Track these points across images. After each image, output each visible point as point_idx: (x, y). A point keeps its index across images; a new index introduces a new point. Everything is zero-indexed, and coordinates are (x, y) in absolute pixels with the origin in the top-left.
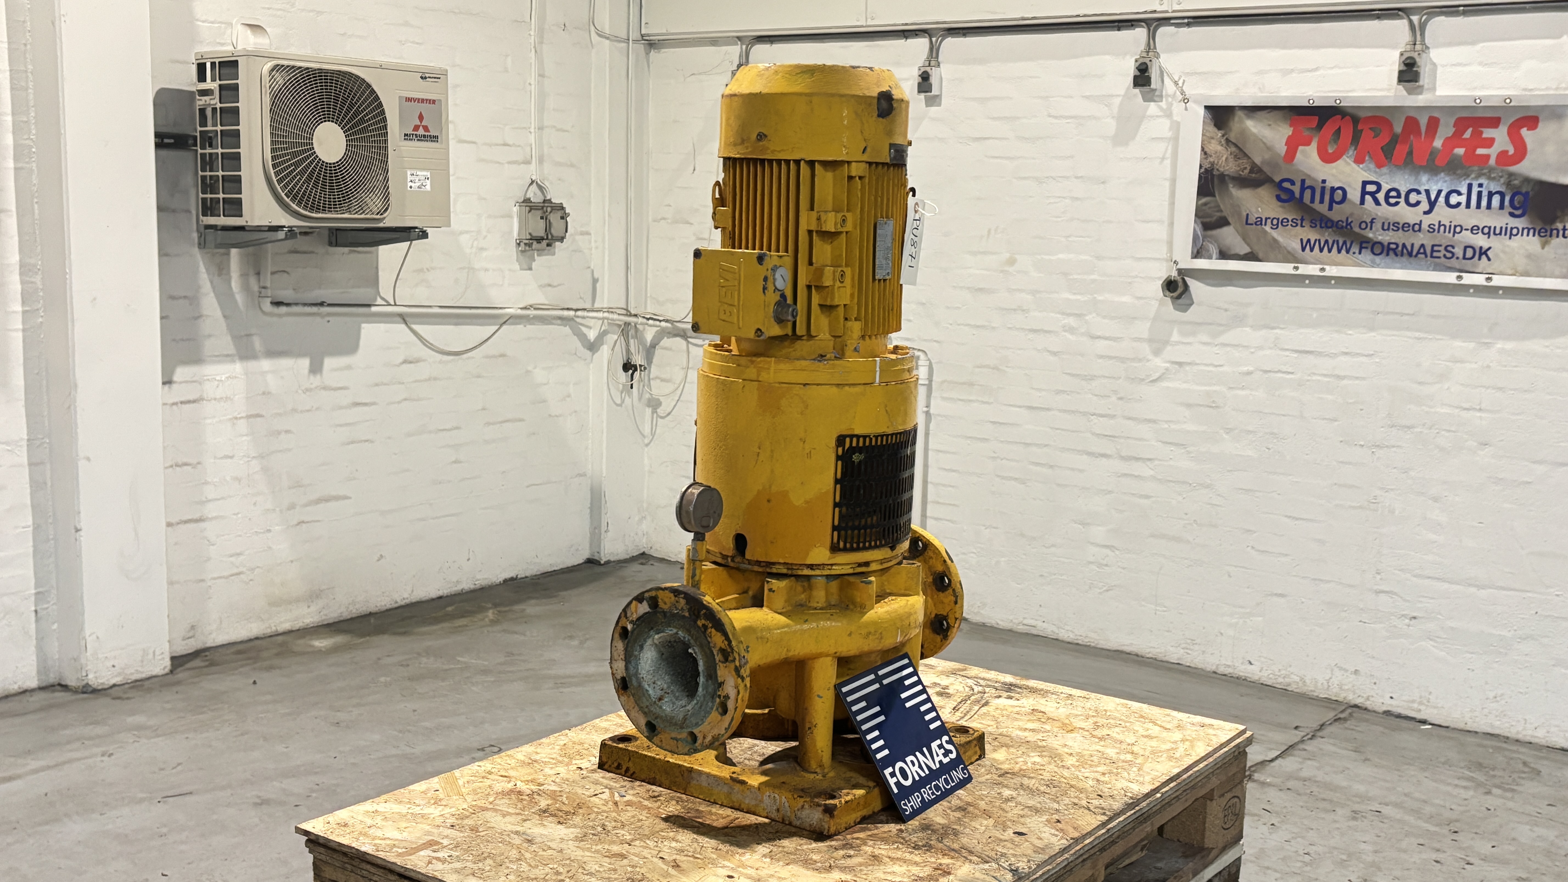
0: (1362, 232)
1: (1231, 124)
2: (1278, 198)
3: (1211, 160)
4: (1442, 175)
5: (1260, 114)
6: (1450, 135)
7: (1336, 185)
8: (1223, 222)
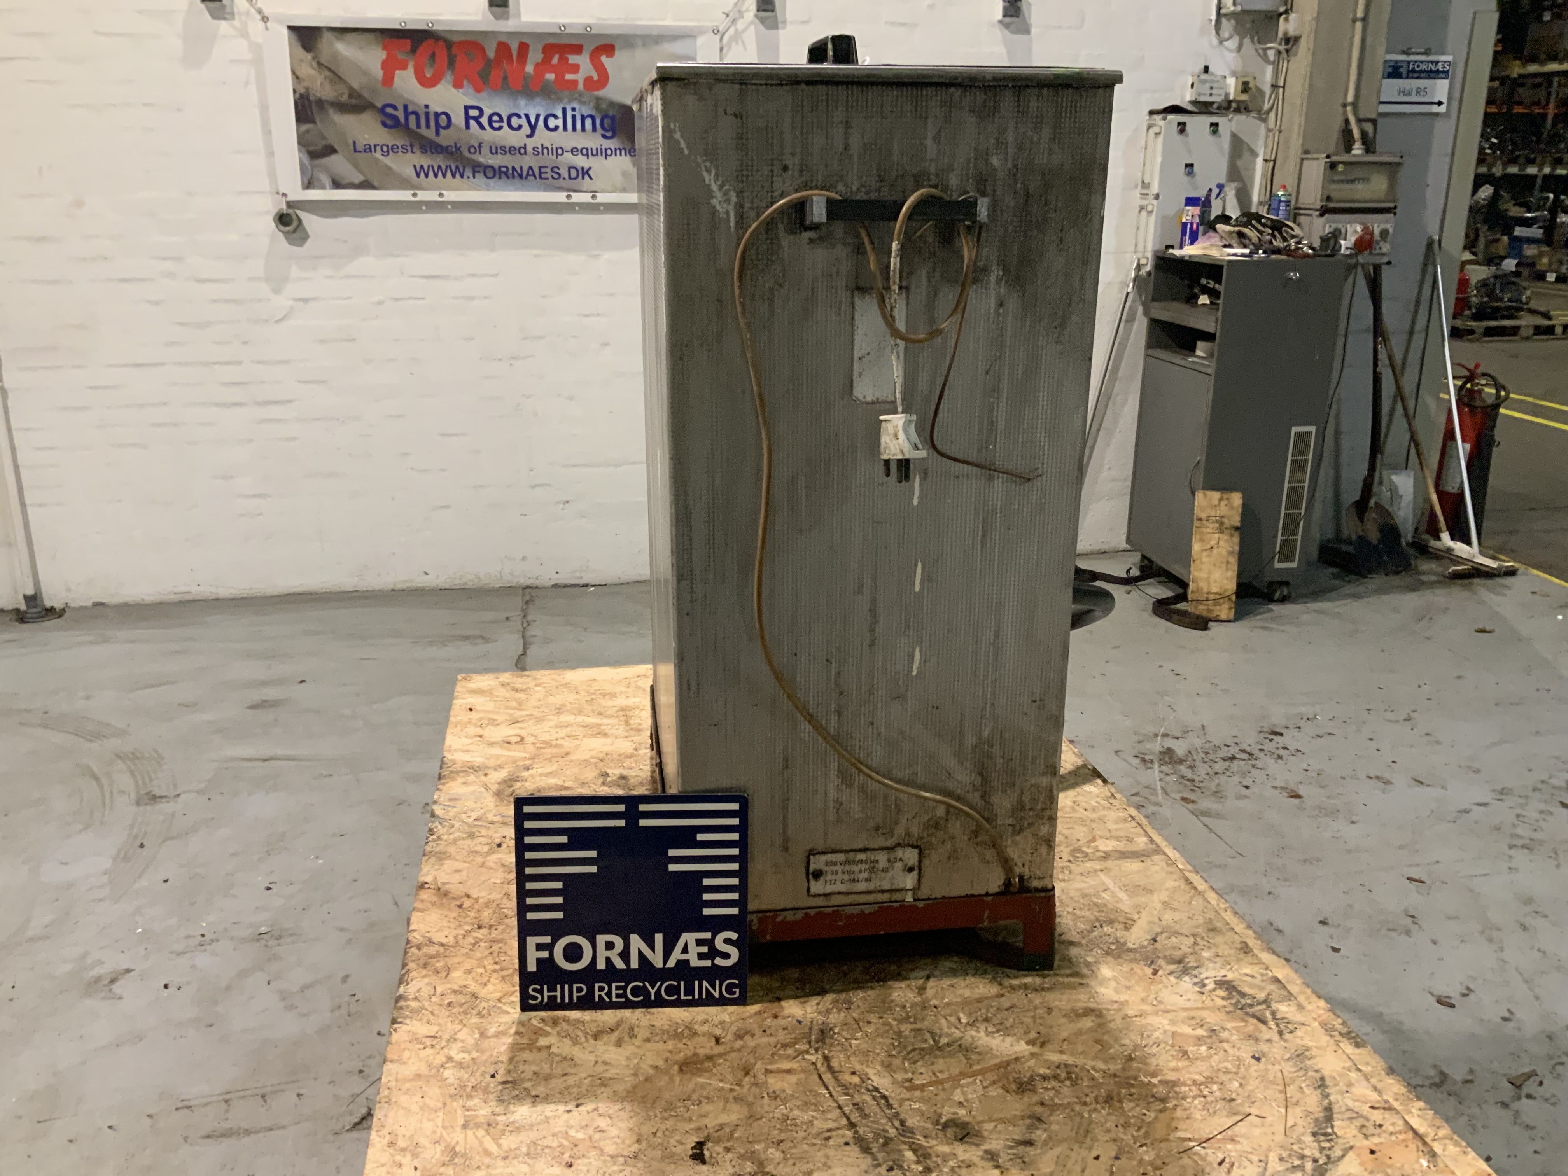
0: (473, 157)
1: (319, 46)
2: (384, 124)
3: (306, 84)
4: (538, 100)
5: (349, 36)
6: (540, 60)
7: (440, 110)
8: (330, 150)
